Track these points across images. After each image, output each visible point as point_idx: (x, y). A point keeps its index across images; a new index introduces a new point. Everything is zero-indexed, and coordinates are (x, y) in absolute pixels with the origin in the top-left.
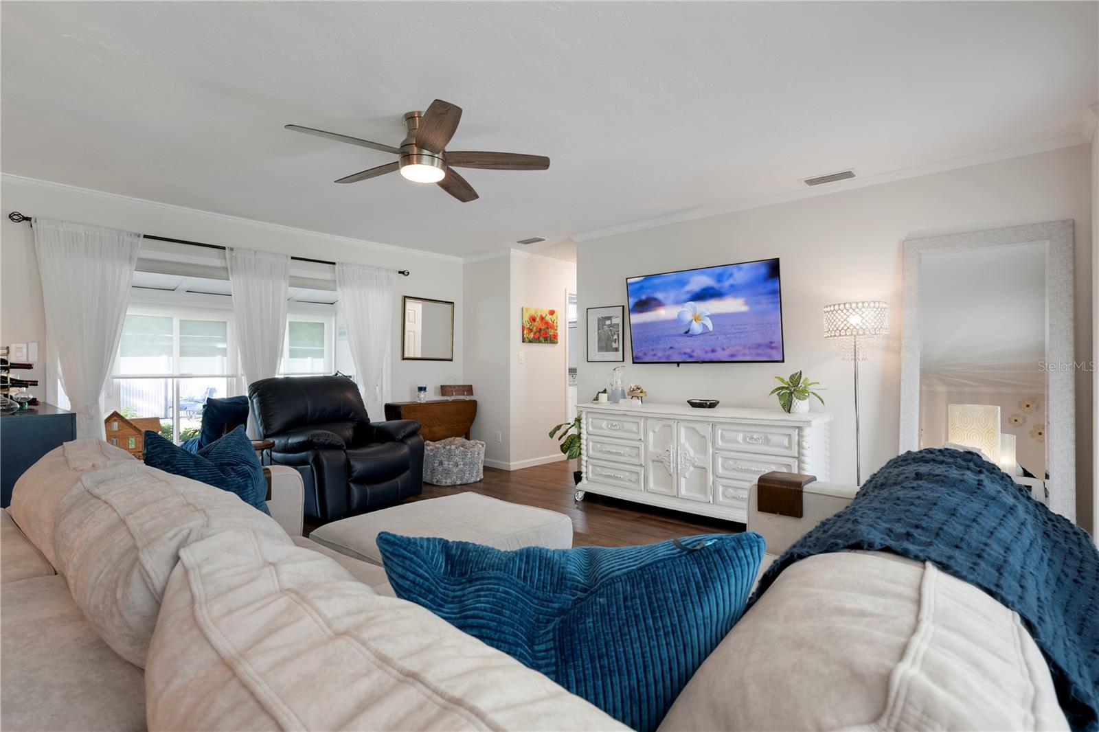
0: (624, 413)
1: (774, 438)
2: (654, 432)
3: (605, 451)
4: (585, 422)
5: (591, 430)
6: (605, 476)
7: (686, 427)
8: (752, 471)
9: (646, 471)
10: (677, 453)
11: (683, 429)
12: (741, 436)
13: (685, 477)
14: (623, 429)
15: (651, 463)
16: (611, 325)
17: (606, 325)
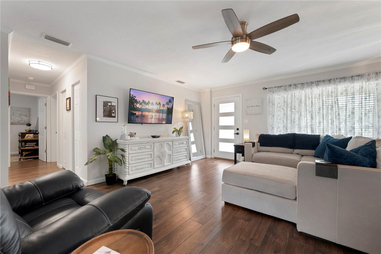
2: (156, 147)
3: (138, 159)
4: (128, 149)
5: (130, 152)
6: (138, 169)
7: (166, 143)
8: (180, 152)
9: (154, 162)
10: (164, 152)
12: (178, 143)
13: (166, 159)
14: (145, 148)
15: (155, 158)
16: (111, 106)
17: (108, 105)
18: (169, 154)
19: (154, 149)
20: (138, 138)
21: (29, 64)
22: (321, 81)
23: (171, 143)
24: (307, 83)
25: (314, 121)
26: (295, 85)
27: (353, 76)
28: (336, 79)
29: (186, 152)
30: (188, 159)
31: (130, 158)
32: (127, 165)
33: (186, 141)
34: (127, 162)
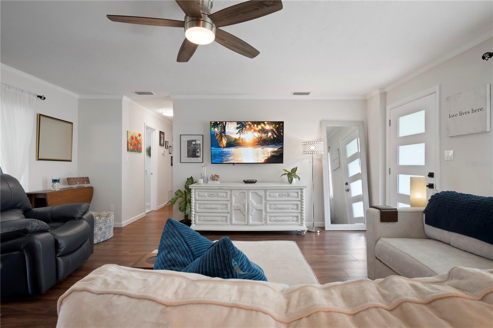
0: (220, 188)
1: (291, 194)
2: (235, 196)
3: (206, 208)
4: (194, 194)
5: (197, 198)
6: (206, 220)
8: (282, 208)
9: (231, 215)
10: (248, 205)
11: (250, 193)
12: (277, 194)
13: (252, 215)
14: (218, 196)
15: (233, 211)
17: (192, 144)
18: (257, 208)
19: (231, 198)
23: (262, 193)
29: (296, 209)
30: (302, 224)
31: (198, 205)
32: (193, 213)
33: (298, 192)
34: (193, 210)
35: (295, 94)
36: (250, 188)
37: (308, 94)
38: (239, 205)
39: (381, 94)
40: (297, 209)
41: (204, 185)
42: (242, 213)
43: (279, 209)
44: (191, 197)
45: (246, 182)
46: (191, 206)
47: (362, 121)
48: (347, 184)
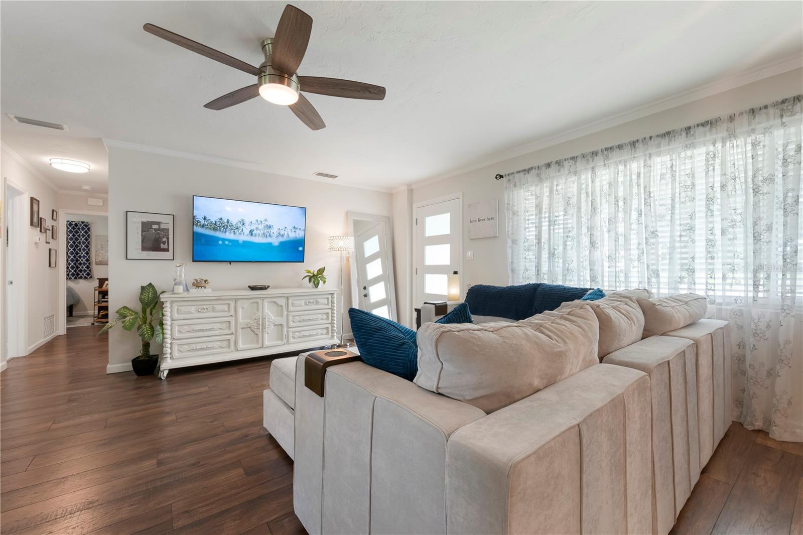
0: (214, 298)
1: (320, 301)
2: (243, 308)
3: (194, 330)
4: (170, 310)
5: (176, 316)
6: (193, 350)
7: (268, 302)
8: (310, 320)
9: (236, 337)
10: (263, 319)
11: (266, 304)
12: (303, 302)
13: (268, 333)
14: (214, 310)
15: (240, 330)
16: (159, 229)
17: (152, 228)
18: (276, 323)
19: (236, 312)
20: (210, 290)
21: (51, 164)
22: (613, 146)
23: (282, 302)
24: (584, 156)
25: (597, 254)
26: (558, 163)
27: (689, 128)
28: (648, 138)
29: (326, 320)
30: (333, 336)
31: (177, 327)
32: (169, 341)
33: (328, 298)
34: (168, 336)
35: (320, 174)
36: (266, 296)
37: (334, 177)
38: (249, 321)
39: (408, 190)
40: (328, 318)
41: (185, 294)
42: (253, 331)
43: (304, 320)
44: (163, 315)
45: (253, 288)
46: (163, 331)
47: (388, 217)
48: (365, 288)
